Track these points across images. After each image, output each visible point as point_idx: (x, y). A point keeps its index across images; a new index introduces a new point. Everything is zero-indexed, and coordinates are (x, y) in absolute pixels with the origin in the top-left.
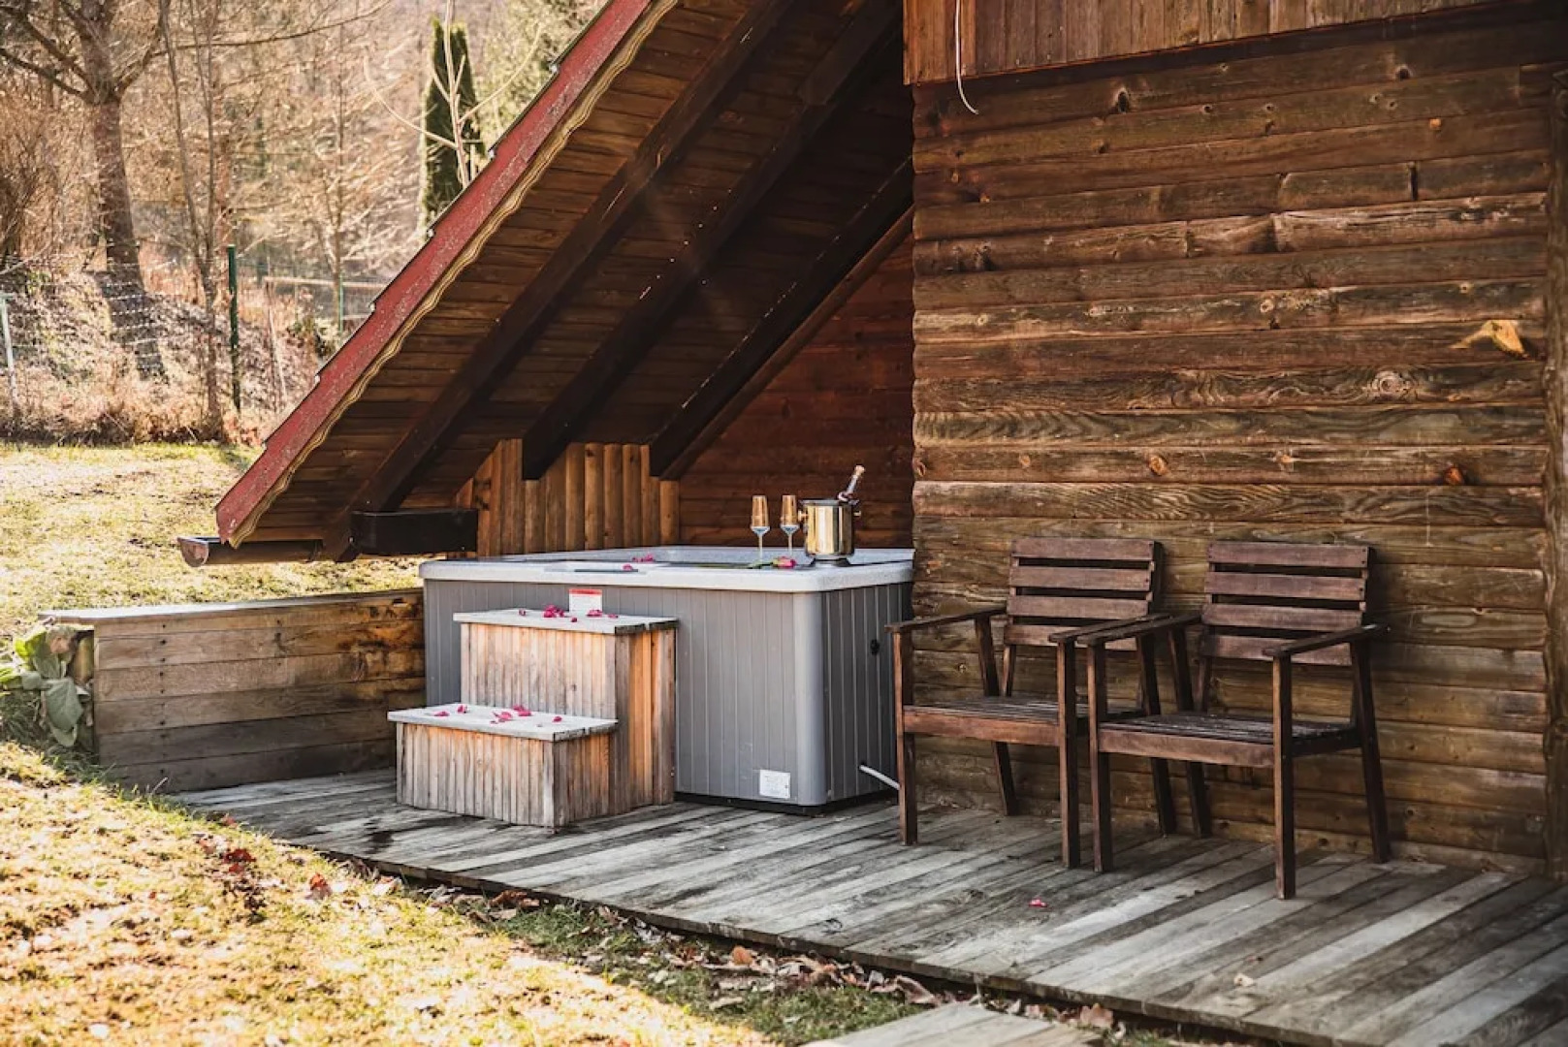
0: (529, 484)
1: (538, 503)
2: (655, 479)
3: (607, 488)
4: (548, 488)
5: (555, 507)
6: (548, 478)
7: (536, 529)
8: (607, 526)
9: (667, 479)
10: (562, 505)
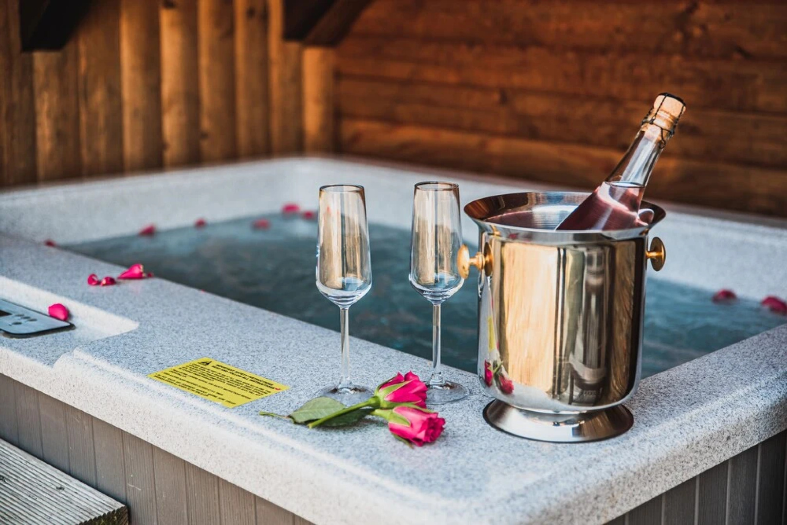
0: (41, 60)
1: (63, 92)
2: (293, 46)
3: (204, 61)
4: (83, 63)
5: (99, 96)
6: (82, 48)
7: (59, 136)
8: (206, 124)
9: (315, 43)
10: (114, 93)
